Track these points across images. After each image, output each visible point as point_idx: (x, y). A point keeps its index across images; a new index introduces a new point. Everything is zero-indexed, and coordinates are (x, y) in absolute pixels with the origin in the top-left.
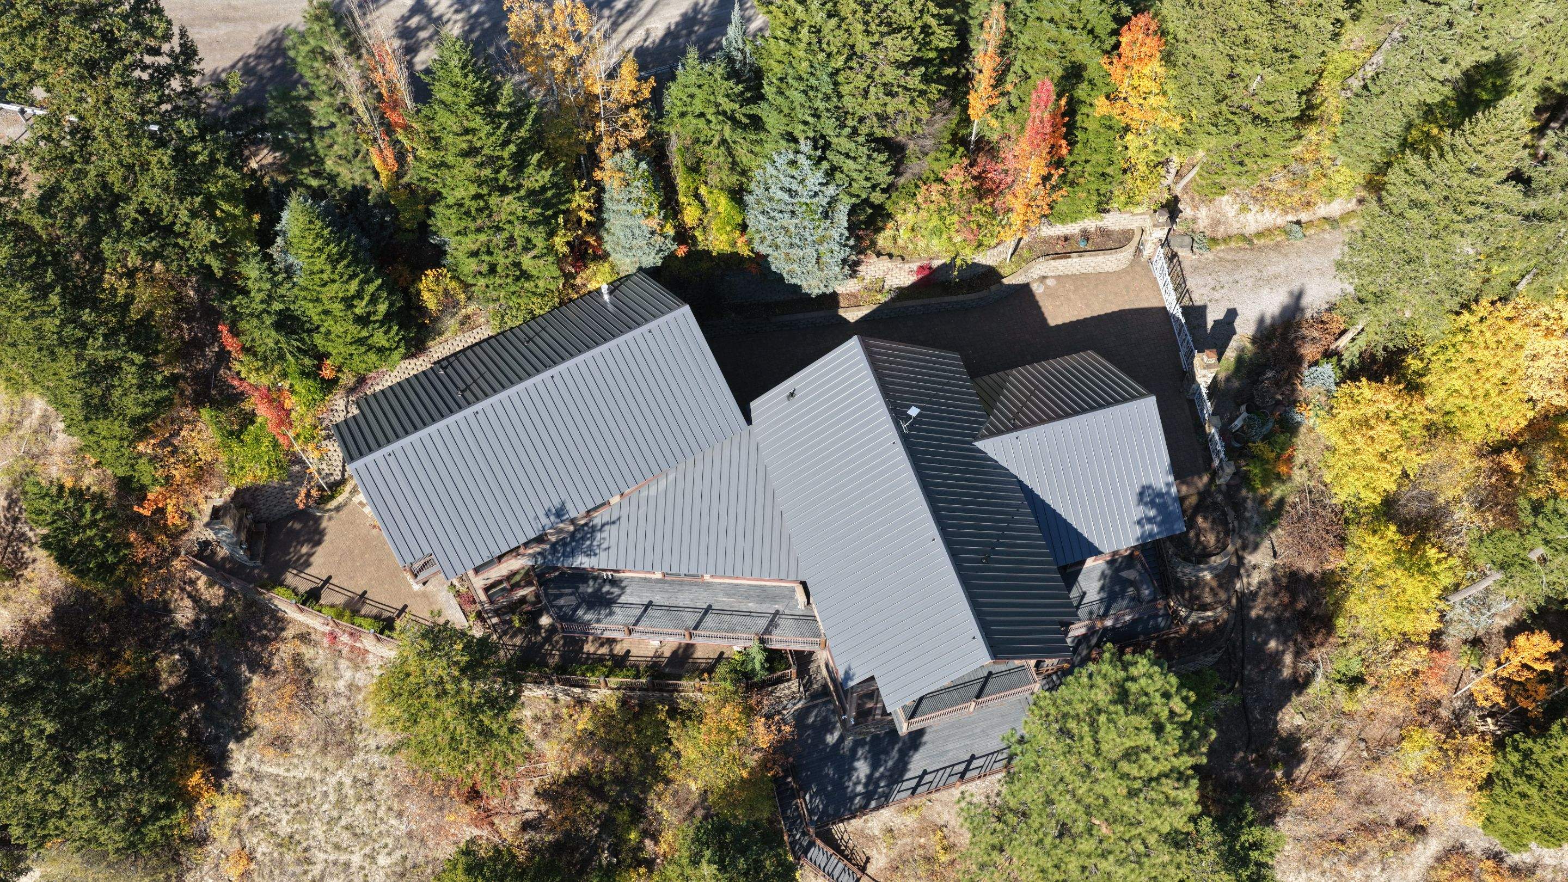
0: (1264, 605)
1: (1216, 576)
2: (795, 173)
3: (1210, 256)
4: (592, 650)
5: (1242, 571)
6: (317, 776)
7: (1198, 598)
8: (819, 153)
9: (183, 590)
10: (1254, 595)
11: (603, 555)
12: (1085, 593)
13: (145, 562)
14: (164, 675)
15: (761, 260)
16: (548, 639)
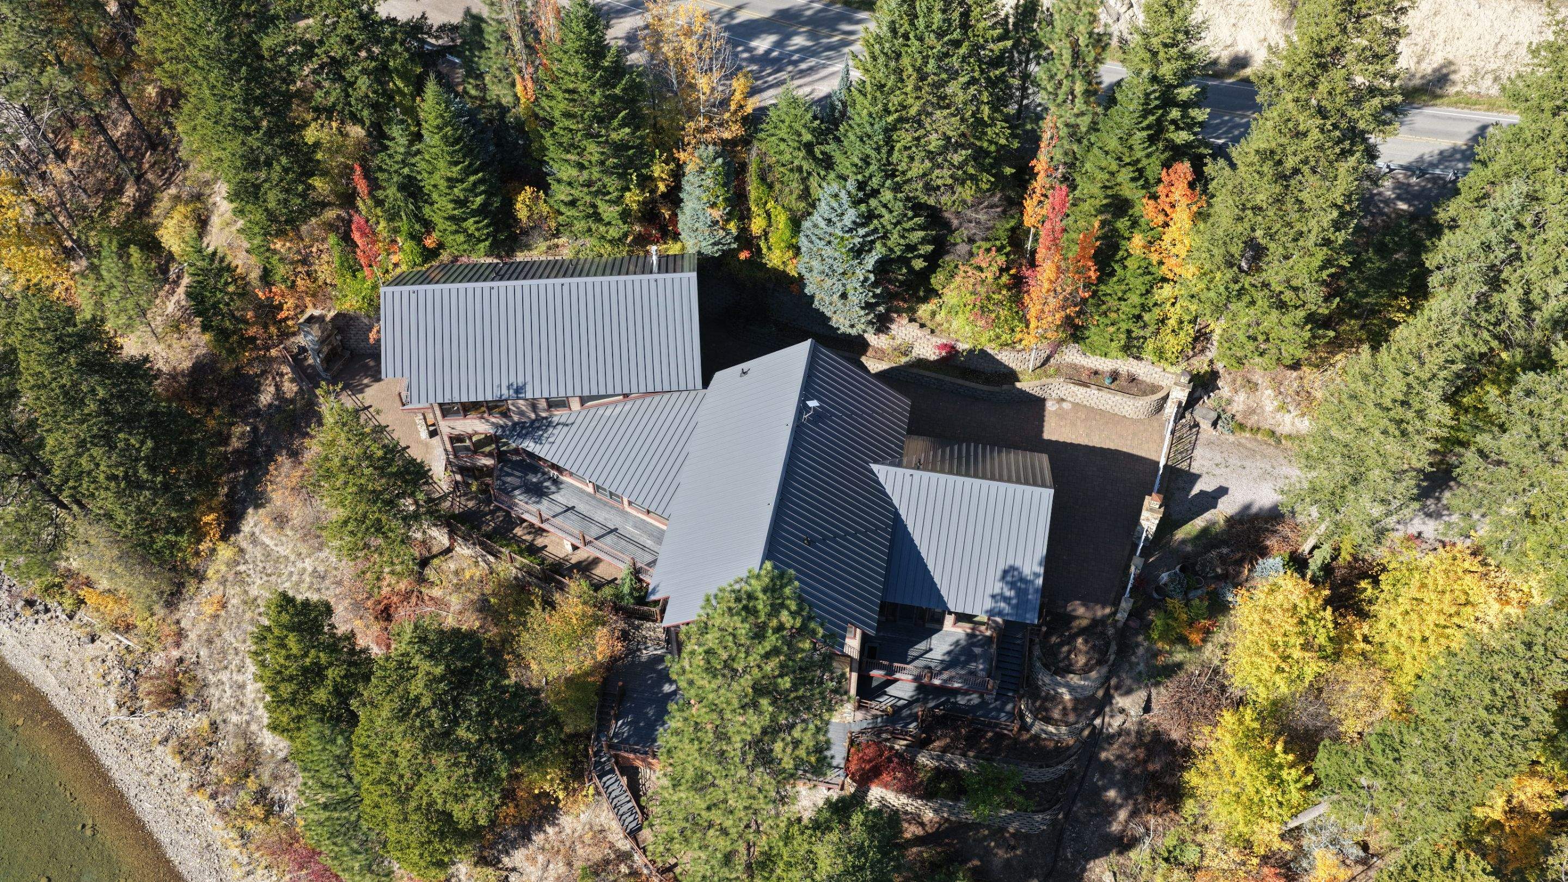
0: (1118, 752)
1: (1076, 700)
2: (835, 205)
3: (1231, 438)
4: (520, 534)
5: (1107, 709)
6: (292, 558)
7: (1047, 710)
8: (861, 194)
9: (274, 378)
10: (1111, 738)
11: (547, 446)
12: (931, 650)
13: (253, 339)
14: (234, 440)
15: (800, 281)
16: (492, 513)
